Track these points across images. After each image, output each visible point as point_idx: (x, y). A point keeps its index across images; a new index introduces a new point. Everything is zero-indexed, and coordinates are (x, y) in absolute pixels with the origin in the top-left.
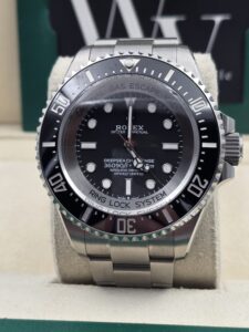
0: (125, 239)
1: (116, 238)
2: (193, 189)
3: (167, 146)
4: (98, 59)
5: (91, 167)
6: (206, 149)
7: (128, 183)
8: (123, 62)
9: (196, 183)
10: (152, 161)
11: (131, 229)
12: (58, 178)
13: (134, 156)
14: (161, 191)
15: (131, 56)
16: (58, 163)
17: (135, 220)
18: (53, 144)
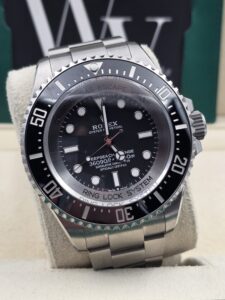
0: (125, 226)
1: (116, 227)
2: (176, 168)
3: (142, 135)
4: (64, 69)
5: (78, 169)
6: (179, 131)
7: (115, 175)
8: (88, 66)
9: (178, 162)
10: (132, 151)
11: (130, 216)
12: (52, 185)
13: (115, 150)
14: (146, 177)
15: (94, 60)
16: (49, 171)
17: (131, 208)
18: (40, 155)
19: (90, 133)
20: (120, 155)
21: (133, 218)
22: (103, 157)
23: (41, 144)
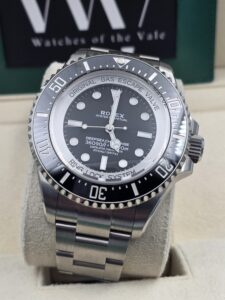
0: (94, 206)
1: (87, 203)
3: (141, 134)
7: (105, 158)
10: (127, 145)
11: (102, 196)
14: (131, 169)
17: (106, 189)
19: (97, 115)
20: (116, 144)
21: (104, 199)
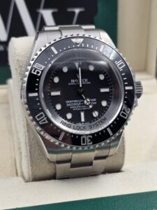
0: (86, 148)
1: (80, 148)
2: (123, 114)
3: (103, 90)
4: (58, 39)
5: (59, 107)
6: (128, 91)
7: (82, 114)
8: (74, 40)
9: (124, 111)
10: (95, 100)
11: (90, 142)
12: (42, 115)
13: (84, 98)
14: (103, 117)
15: (78, 37)
16: (41, 106)
17: (91, 137)
18: (36, 94)
19: (69, 84)
20: (87, 101)
22: (76, 101)
23: (38, 87)
